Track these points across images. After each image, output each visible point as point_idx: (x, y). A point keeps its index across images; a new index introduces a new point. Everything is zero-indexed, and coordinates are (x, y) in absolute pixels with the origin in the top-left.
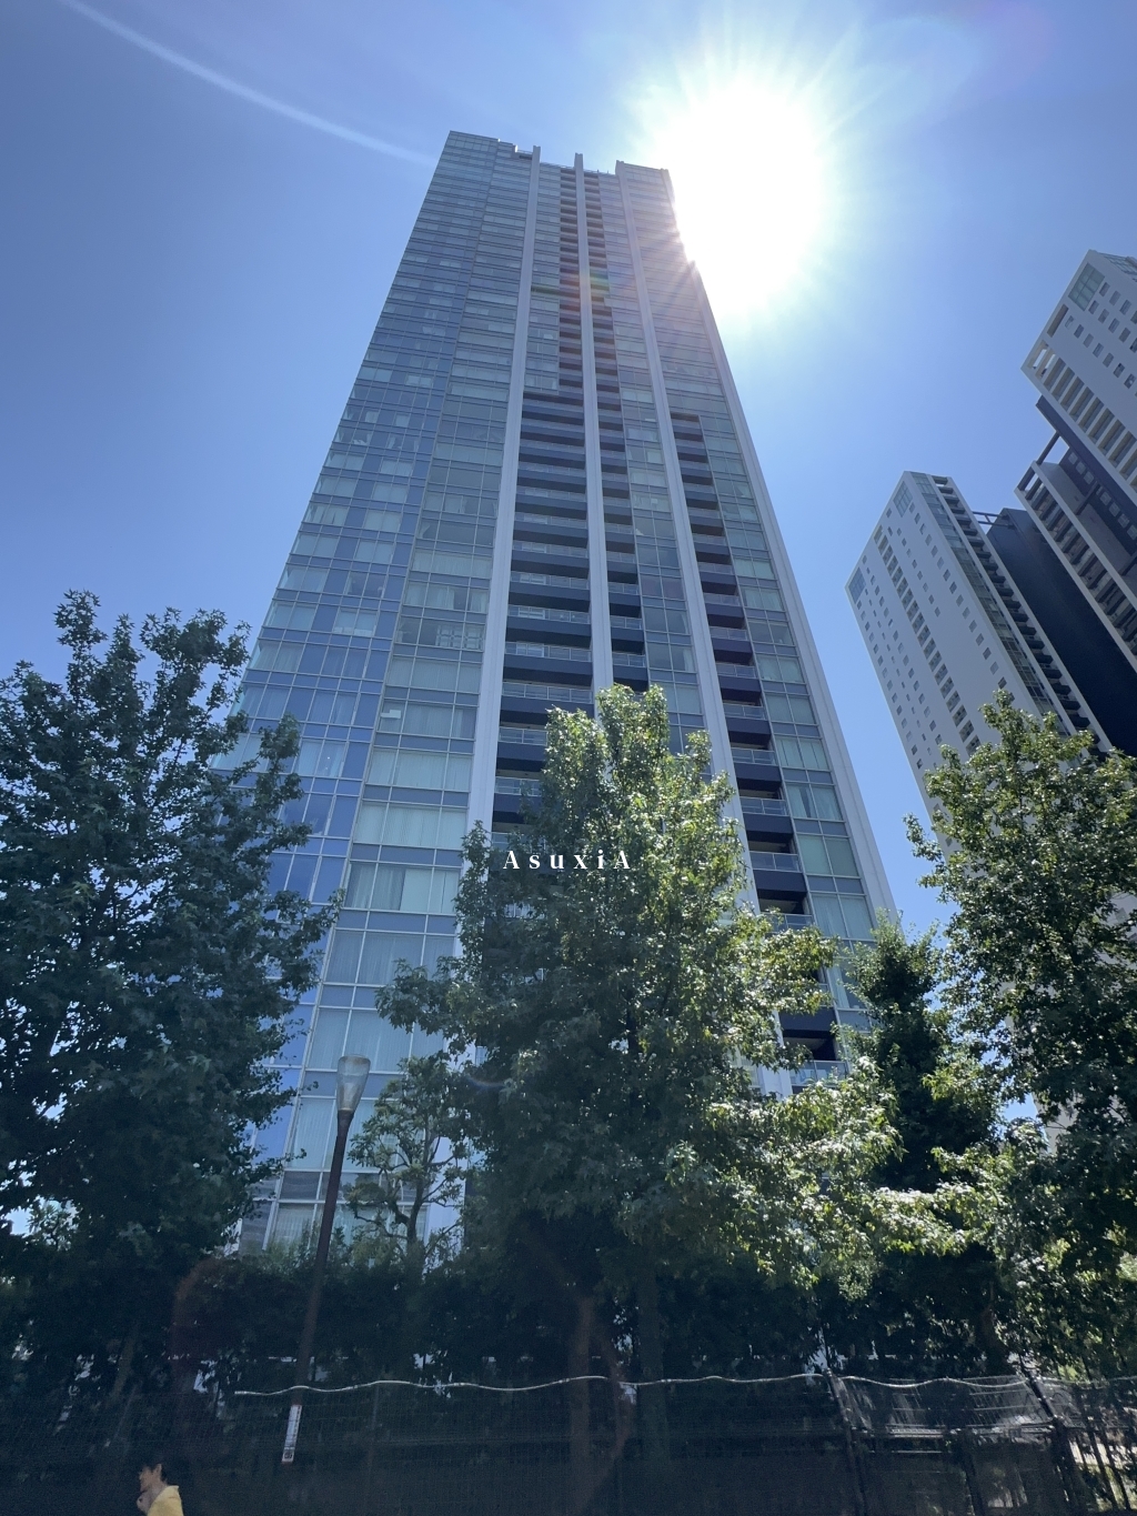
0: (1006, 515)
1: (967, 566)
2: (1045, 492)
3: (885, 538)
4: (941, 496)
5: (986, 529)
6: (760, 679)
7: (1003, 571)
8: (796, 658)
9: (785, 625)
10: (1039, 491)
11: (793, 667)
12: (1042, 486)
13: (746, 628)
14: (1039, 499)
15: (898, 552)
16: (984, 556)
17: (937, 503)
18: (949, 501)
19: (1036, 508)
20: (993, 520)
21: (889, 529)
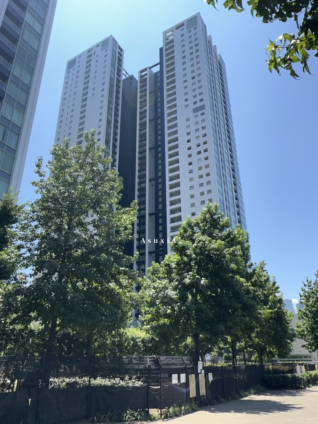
0: (132, 77)
1: (111, 86)
2: (146, 80)
3: (91, 54)
4: (117, 54)
5: (124, 77)
6: (12, 72)
7: (120, 96)
8: (32, 74)
9: (35, 58)
10: (145, 77)
11: (28, 77)
12: (146, 76)
13: (17, 46)
14: (143, 80)
15: (93, 63)
16: (118, 86)
17: (115, 55)
18: (119, 58)
19: (141, 82)
20: (127, 76)
21: (95, 52)
